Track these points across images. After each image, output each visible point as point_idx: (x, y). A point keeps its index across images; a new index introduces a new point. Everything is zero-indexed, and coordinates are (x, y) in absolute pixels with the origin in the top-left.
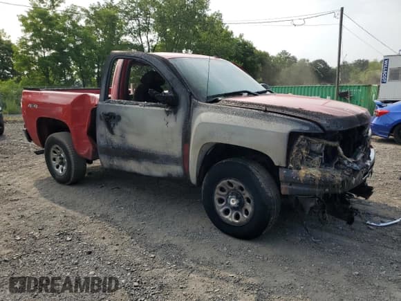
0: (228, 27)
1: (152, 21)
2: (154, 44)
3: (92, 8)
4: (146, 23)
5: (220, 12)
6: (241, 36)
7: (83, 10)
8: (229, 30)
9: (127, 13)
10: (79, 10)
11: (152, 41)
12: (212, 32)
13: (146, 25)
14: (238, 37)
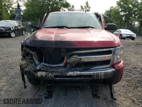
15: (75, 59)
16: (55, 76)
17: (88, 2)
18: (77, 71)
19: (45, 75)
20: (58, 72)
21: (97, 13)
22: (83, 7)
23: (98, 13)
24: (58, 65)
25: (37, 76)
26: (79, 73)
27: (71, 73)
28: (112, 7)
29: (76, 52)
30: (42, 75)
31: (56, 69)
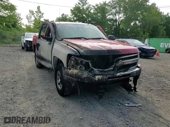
0: (160, 10)
1: (122, 9)
2: (122, 19)
3: (97, 5)
4: (119, 10)
5: (155, 3)
6: (168, 14)
7: (93, 6)
8: (160, 11)
9: (112, 6)
10: (91, 6)
11: (121, 17)
12: (150, 12)
13: (119, 11)
14: (166, 14)
15: (121, 63)
16: (109, 78)
17: (39, 7)
18: (121, 72)
19: (102, 78)
20: (111, 75)
21: (47, 19)
22: (34, 12)
23: (49, 20)
24: (109, 69)
25: (95, 80)
26: (123, 73)
27: (119, 74)
28: (63, 14)
29: (121, 57)
30: (99, 78)
31: (108, 72)
